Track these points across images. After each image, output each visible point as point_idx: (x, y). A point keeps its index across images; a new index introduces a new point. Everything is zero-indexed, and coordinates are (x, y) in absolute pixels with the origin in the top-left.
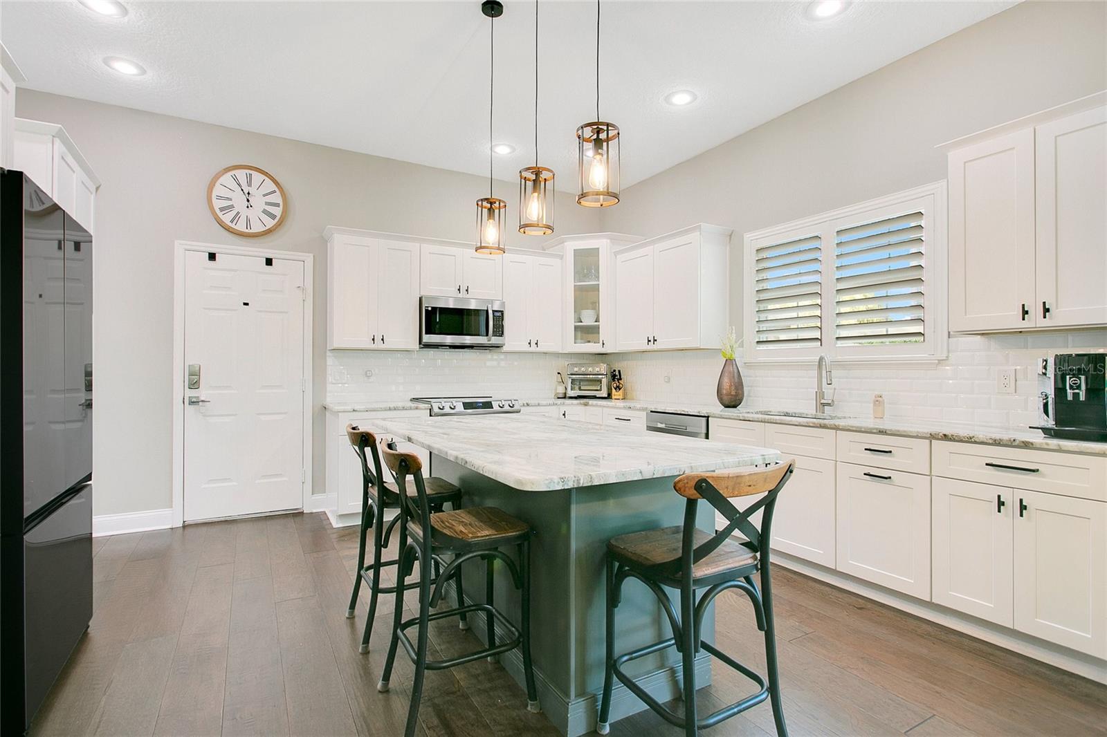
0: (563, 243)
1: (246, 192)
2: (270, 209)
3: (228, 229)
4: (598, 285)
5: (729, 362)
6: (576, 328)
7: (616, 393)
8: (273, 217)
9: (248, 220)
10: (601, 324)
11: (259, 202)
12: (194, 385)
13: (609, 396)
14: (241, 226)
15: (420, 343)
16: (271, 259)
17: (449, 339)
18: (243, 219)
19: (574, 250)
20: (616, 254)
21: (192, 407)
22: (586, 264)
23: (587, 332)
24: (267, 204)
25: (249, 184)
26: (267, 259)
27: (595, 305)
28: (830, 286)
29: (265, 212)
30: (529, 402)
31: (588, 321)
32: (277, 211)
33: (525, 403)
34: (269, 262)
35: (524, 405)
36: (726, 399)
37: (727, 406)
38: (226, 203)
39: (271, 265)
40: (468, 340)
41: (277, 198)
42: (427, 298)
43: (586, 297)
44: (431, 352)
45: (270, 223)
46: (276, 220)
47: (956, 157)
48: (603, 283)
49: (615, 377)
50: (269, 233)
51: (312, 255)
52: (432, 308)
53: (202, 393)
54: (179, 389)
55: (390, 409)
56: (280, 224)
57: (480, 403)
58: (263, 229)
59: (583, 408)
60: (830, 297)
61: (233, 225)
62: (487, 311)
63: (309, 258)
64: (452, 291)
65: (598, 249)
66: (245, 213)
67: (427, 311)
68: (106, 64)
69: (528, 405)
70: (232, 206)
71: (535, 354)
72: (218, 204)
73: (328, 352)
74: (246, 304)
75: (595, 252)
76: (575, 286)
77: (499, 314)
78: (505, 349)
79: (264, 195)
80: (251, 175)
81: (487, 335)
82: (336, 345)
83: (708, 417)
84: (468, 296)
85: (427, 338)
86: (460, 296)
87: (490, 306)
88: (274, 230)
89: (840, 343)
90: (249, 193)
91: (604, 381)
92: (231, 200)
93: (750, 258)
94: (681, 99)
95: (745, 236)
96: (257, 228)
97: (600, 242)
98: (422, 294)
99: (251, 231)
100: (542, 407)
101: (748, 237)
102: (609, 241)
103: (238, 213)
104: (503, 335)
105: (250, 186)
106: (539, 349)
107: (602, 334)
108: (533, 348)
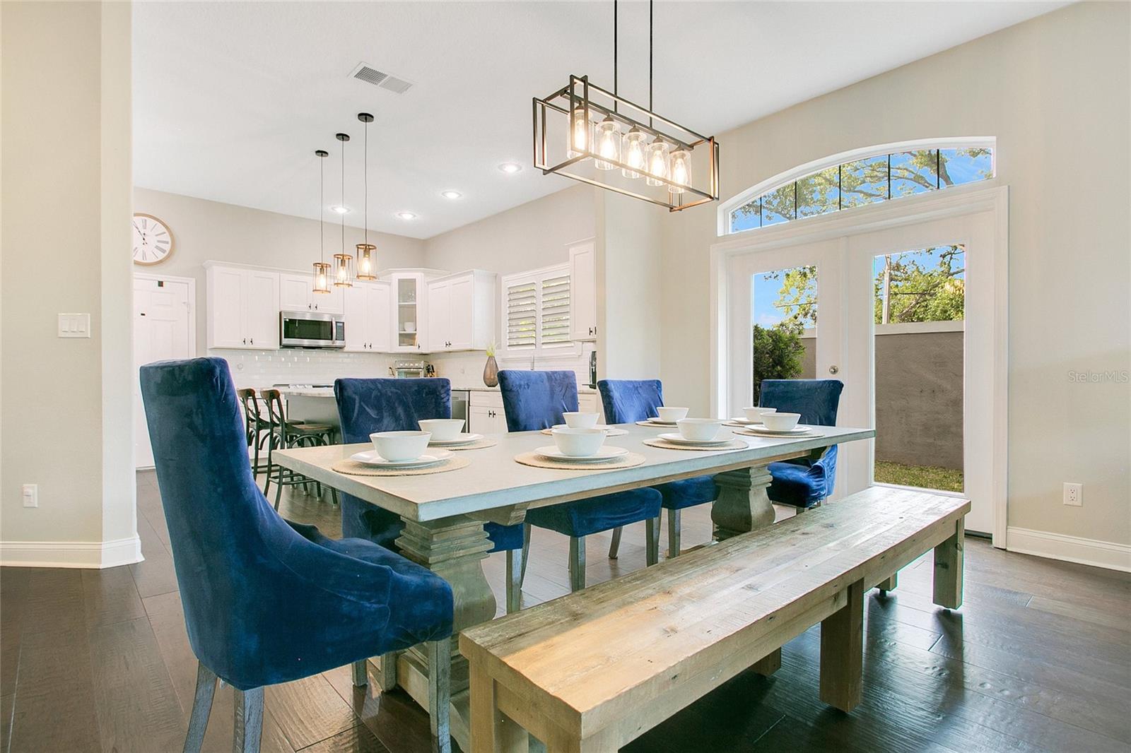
0: (391, 273)
1: (142, 232)
2: (161, 245)
4: (416, 304)
5: (491, 358)
6: (400, 335)
8: (164, 251)
9: (144, 254)
10: (417, 332)
11: (152, 240)
15: (280, 345)
16: (162, 282)
17: (306, 342)
18: (140, 253)
19: (399, 280)
20: (428, 283)
22: (407, 289)
23: (407, 338)
24: (158, 241)
26: (159, 282)
27: (414, 320)
28: (540, 313)
29: (157, 247)
31: (409, 330)
32: (167, 247)
34: (161, 284)
36: (488, 382)
37: (489, 386)
39: (162, 286)
40: (322, 343)
41: (167, 237)
42: (285, 313)
43: (407, 313)
44: (289, 351)
45: (161, 256)
46: (166, 254)
47: (572, 251)
48: (419, 302)
49: (431, 369)
50: (160, 263)
51: (194, 280)
52: (290, 320)
56: (168, 257)
58: (156, 260)
60: (540, 320)
62: (332, 322)
63: (192, 281)
64: (306, 308)
65: (416, 279)
66: (141, 248)
67: (285, 322)
71: (369, 354)
73: (208, 350)
74: (143, 315)
75: (414, 281)
76: (399, 306)
77: (341, 324)
78: (346, 349)
79: (157, 235)
80: (146, 220)
81: (332, 339)
82: (216, 345)
83: (469, 391)
84: (317, 311)
85: (286, 341)
86: (311, 311)
87: (334, 319)
88: (164, 261)
89: (544, 347)
90: (144, 234)
91: (422, 374)
93: (505, 292)
94: (452, 196)
95: (502, 278)
96: (151, 259)
97: (417, 275)
98: (282, 309)
99: (145, 262)
101: (504, 278)
102: (423, 274)
103: (136, 248)
104: (344, 340)
105: (145, 228)
106: (372, 350)
107: (418, 340)
108: (368, 349)
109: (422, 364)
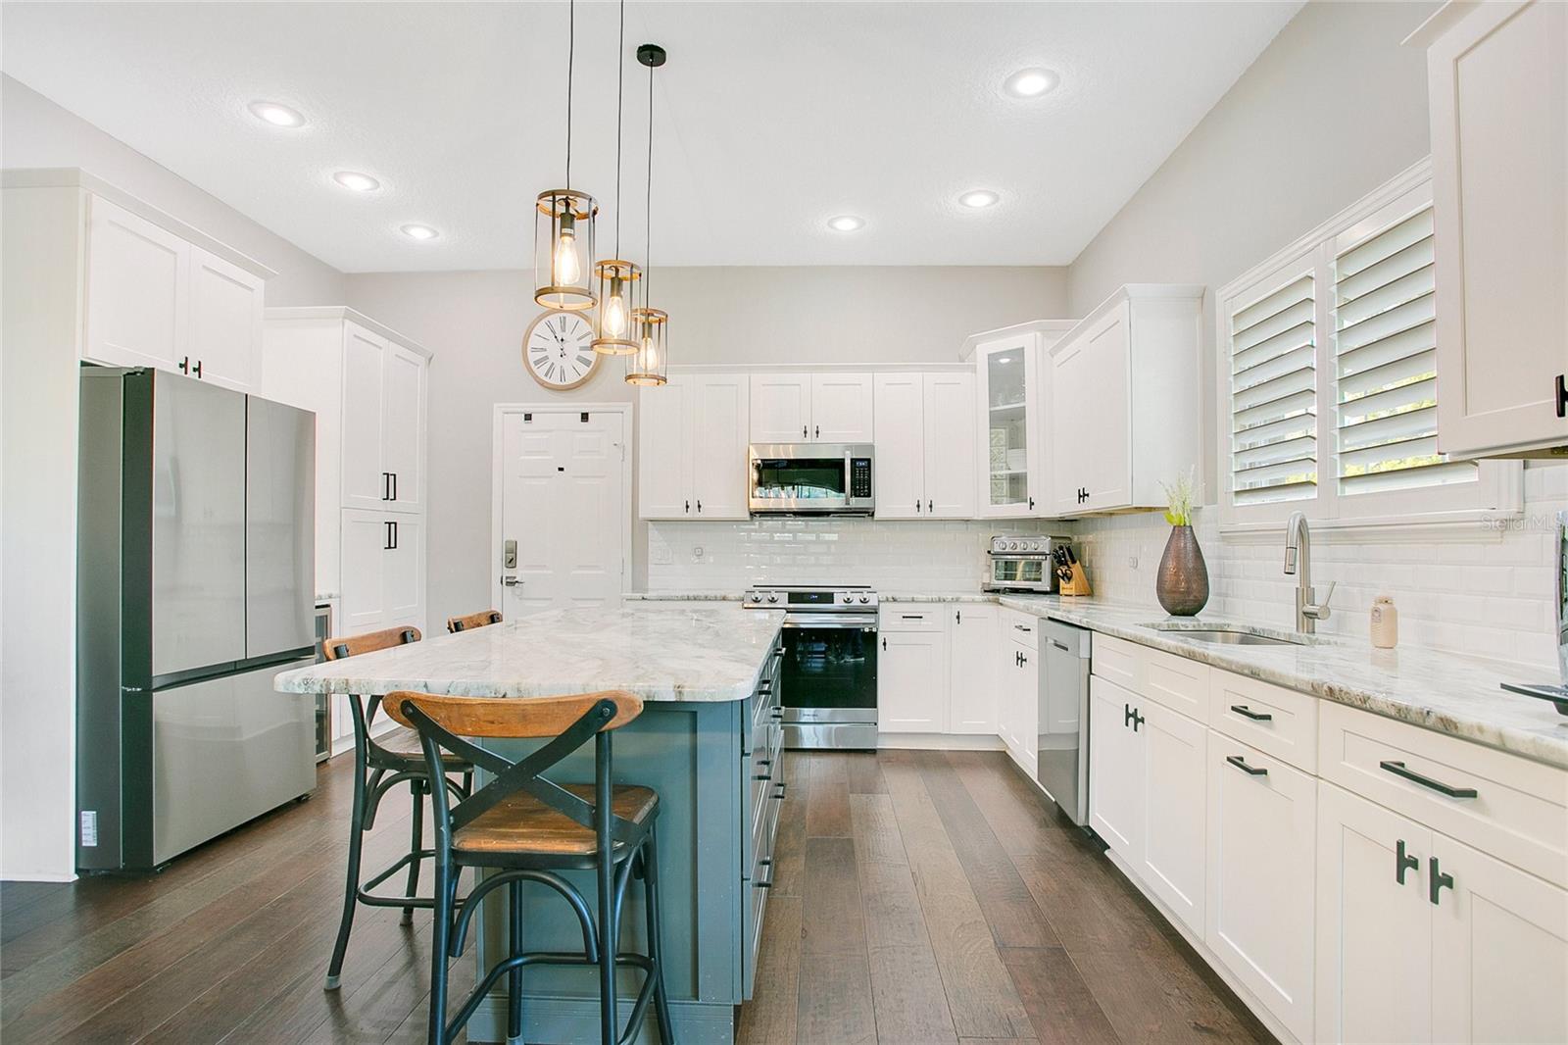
1: (560, 339)
2: (585, 354)
3: (542, 384)
4: (1024, 407)
5: (1181, 531)
6: (994, 478)
7: (1068, 586)
8: (588, 363)
9: (562, 372)
10: (1030, 470)
11: (573, 348)
12: (511, 562)
13: (1055, 590)
14: (555, 380)
16: (587, 414)
18: (557, 371)
19: (989, 355)
20: (1051, 352)
21: (510, 588)
22: (1007, 378)
23: (1016, 484)
24: (582, 348)
25: (563, 330)
26: (583, 414)
29: (579, 358)
30: (897, 596)
31: (1015, 468)
32: (592, 356)
33: (890, 596)
34: (585, 417)
35: (887, 600)
36: (1175, 598)
37: (1176, 613)
38: (539, 355)
39: (587, 420)
43: (1010, 426)
45: (585, 370)
46: (591, 366)
48: (1031, 404)
49: (1066, 556)
50: (584, 383)
51: (631, 404)
52: (768, 460)
53: (519, 573)
54: (498, 570)
55: (688, 599)
56: (595, 370)
57: (815, 594)
58: (578, 379)
59: (992, 607)
61: (546, 379)
62: (843, 461)
63: (629, 407)
64: (798, 437)
65: (1023, 349)
66: (559, 362)
68: (404, 232)
69: (894, 600)
70: (547, 357)
71: (925, 523)
72: (533, 357)
74: (561, 469)
75: (1018, 355)
76: (990, 412)
77: (861, 464)
78: (875, 515)
79: (579, 339)
80: (564, 319)
81: (845, 495)
83: (1090, 630)
84: (819, 441)
85: (756, 503)
86: (808, 440)
87: (847, 453)
88: (591, 378)
90: (562, 340)
91: (1046, 566)
92: (545, 350)
93: (1225, 334)
95: (1217, 294)
96: (572, 378)
97: (1027, 339)
98: (751, 442)
99: (565, 384)
100: (918, 604)
101: (1221, 295)
102: (1038, 334)
103: (553, 364)
104: (869, 495)
105: (564, 331)
106: (936, 514)
107: (1032, 490)
108: (925, 513)
109: (1044, 544)
